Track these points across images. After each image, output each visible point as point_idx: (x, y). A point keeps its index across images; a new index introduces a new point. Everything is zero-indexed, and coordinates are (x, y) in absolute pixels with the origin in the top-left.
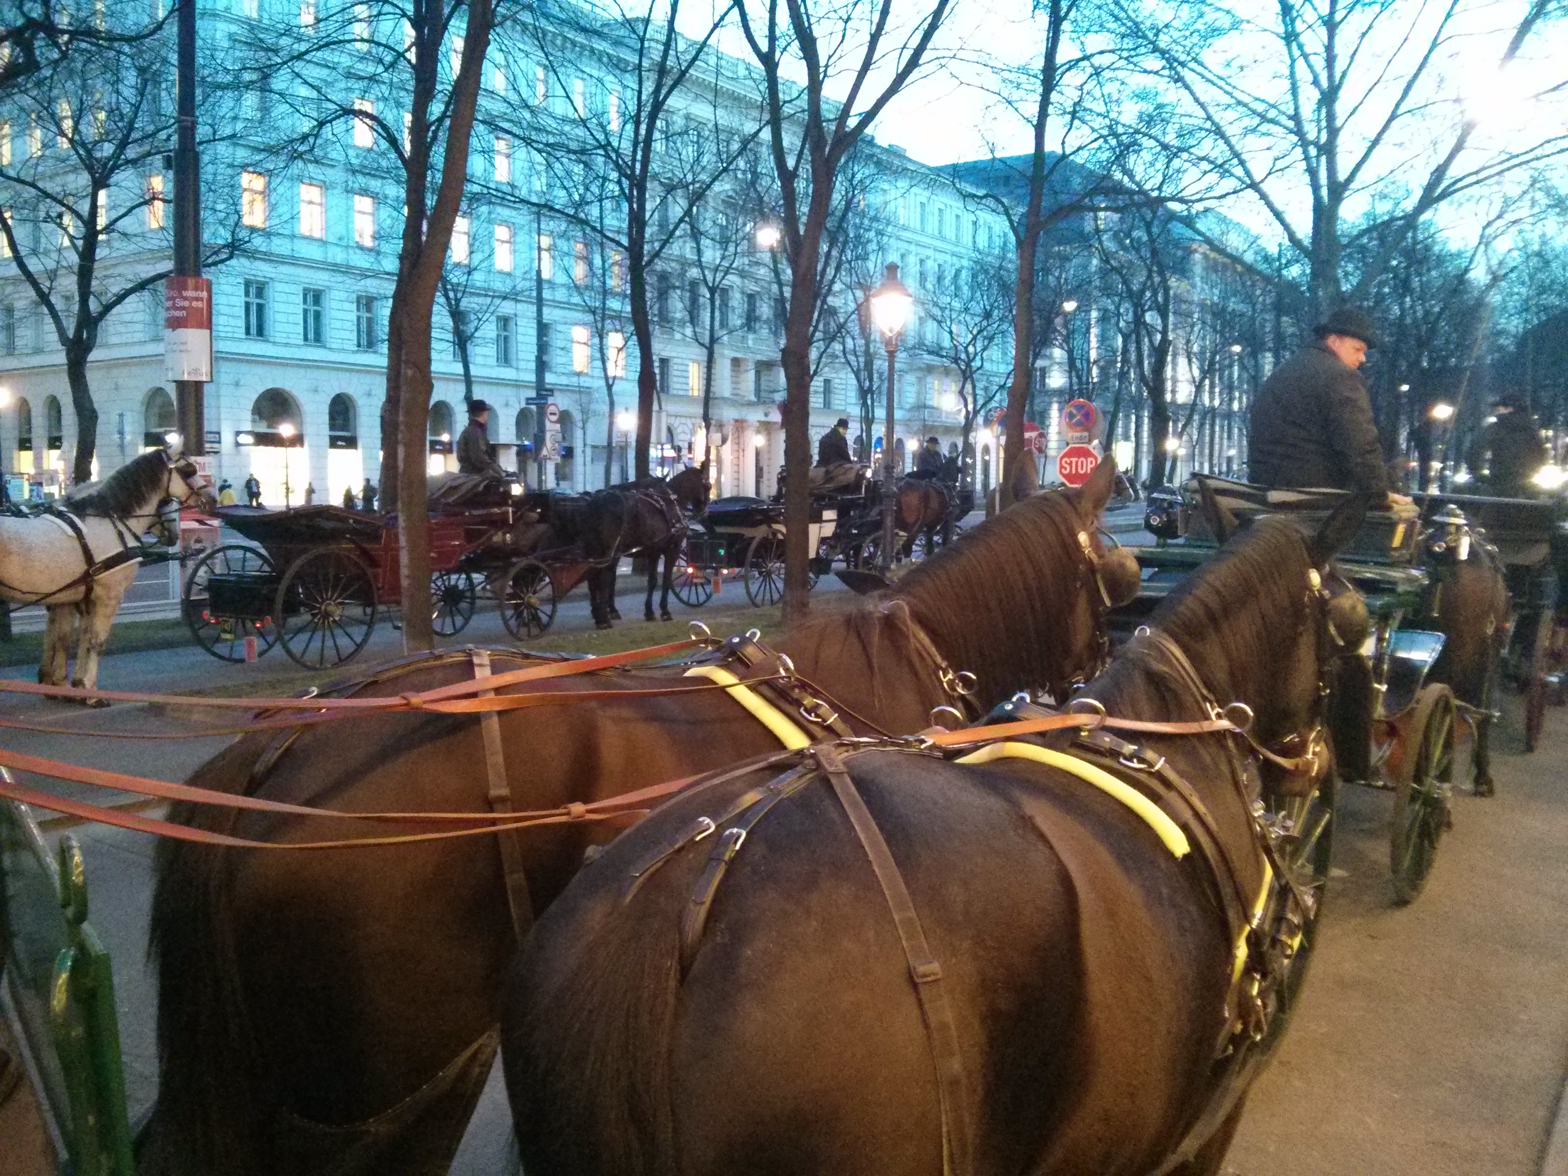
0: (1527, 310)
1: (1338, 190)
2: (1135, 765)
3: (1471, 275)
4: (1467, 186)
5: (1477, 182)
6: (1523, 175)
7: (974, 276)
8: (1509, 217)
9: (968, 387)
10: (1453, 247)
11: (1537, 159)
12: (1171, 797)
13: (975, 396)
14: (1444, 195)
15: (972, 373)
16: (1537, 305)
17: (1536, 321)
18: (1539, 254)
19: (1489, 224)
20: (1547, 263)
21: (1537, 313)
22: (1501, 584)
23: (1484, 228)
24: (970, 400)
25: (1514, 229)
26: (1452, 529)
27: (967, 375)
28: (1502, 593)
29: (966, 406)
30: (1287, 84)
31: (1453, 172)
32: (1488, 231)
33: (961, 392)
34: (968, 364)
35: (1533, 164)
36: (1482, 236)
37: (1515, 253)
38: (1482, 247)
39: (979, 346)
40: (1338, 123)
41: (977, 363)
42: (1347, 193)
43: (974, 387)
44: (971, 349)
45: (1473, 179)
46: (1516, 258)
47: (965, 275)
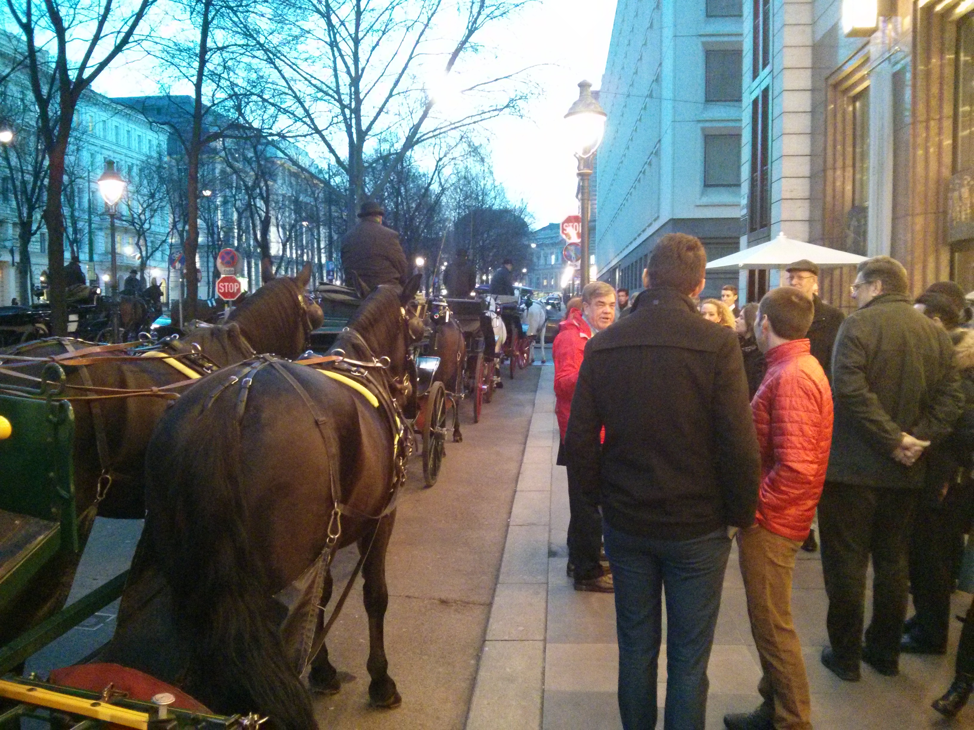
0: (460, 207)
1: (362, 135)
2: (357, 374)
3: (431, 187)
4: (428, 138)
5: (434, 136)
6: (456, 134)
7: (141, 170)
8: (450, 156)
9: (142, 242)
10: (421, 171)
11: (463, 125)
12: (371, 386)
13: (146, 246)
14: (417, 142)
15: (144, 233)
16: (464, 205)
17: (463, 214)
18: (465, 178)
19: (440, 159)
20: (469, 183)
21: (464, 210)
22: (462, 338)
23: (438, 162)
24: (143, 249)
25: (453, 162)
26: (442, 308)
27: (141, 233)
28: (463, 343)
29: (141, 253)
30: (332, 72)
31: (423, 129)
32: (440, 163)
33: (137, 244)
34: (141, 227)
35: (461, 128)
36: (437, 166)
37: (453, 176)
38: (437, 172)
39: (148, 214)
40: (361, 96)
41: (146, 226)
42: (367, 137)
43: (146, 241)
44: (142, 217)
45: (431, 134)
46: (454, 179)
47: (135, 170)
